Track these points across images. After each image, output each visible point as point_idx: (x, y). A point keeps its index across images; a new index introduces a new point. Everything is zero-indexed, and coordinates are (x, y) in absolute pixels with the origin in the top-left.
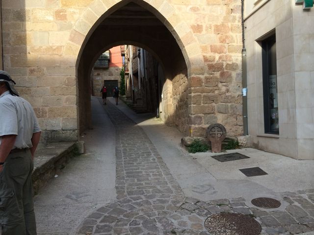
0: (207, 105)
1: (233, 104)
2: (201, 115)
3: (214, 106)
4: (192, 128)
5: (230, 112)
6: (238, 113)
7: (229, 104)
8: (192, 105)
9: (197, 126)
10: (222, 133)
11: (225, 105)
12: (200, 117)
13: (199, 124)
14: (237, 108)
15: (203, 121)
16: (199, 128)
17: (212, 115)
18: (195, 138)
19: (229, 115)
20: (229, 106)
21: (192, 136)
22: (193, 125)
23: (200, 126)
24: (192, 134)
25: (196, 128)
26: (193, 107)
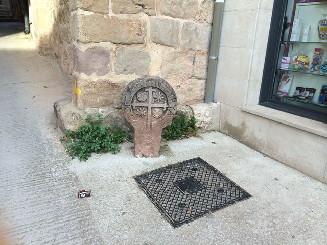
0: (124, 17)
1: (191, 21)
2: (108, 46)
3: (145, 24)
4: (81, 83)
5: (182, 43)
6: (198, 48)
7: (182, 22)
8: (80, 12)
9: (95, 78)
10: (165, 105)
11: (173, 22)
12: (104, 53)
13: (102, 72)
14: (197, 34)
15: (113, 64)
16: (101, 83)
17: (138, 48)
18: (89, 110)
19: (179, 50)
20: (181, 26)
21: (80, 104)
22: (83, 76)
23: (105, 77)
24: (79, 100)
25: (92, 83)
26: (84, 18)
